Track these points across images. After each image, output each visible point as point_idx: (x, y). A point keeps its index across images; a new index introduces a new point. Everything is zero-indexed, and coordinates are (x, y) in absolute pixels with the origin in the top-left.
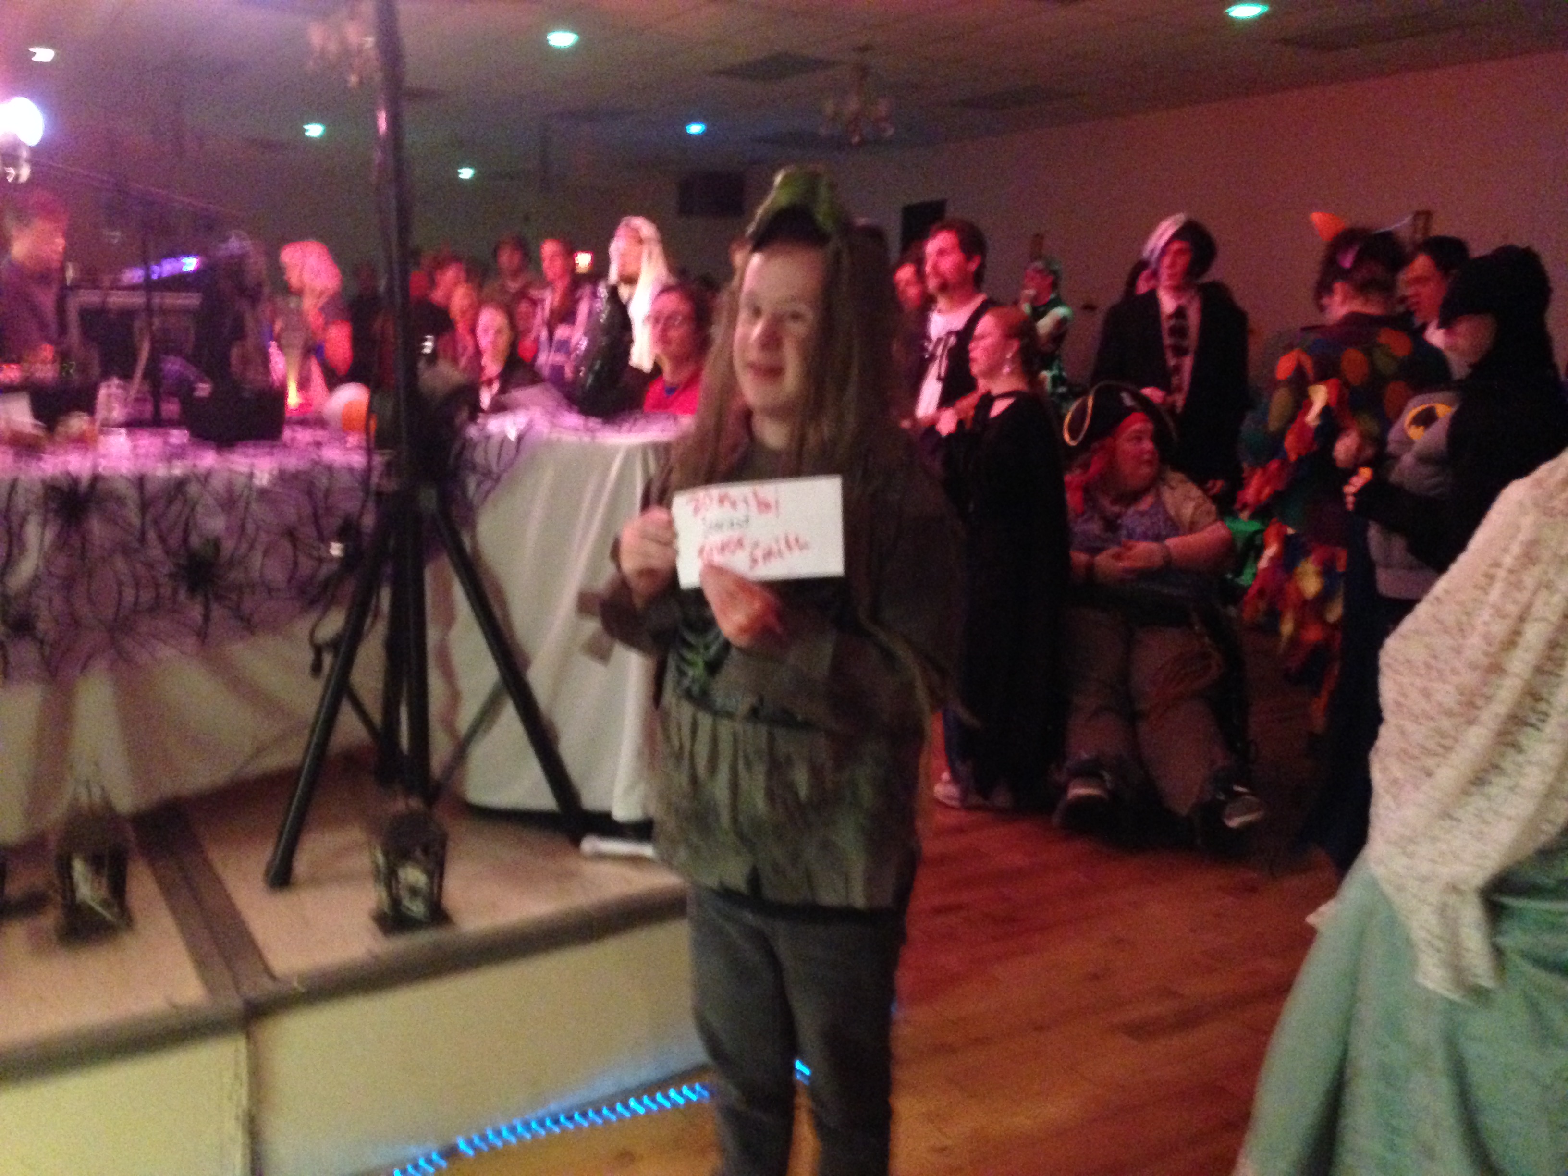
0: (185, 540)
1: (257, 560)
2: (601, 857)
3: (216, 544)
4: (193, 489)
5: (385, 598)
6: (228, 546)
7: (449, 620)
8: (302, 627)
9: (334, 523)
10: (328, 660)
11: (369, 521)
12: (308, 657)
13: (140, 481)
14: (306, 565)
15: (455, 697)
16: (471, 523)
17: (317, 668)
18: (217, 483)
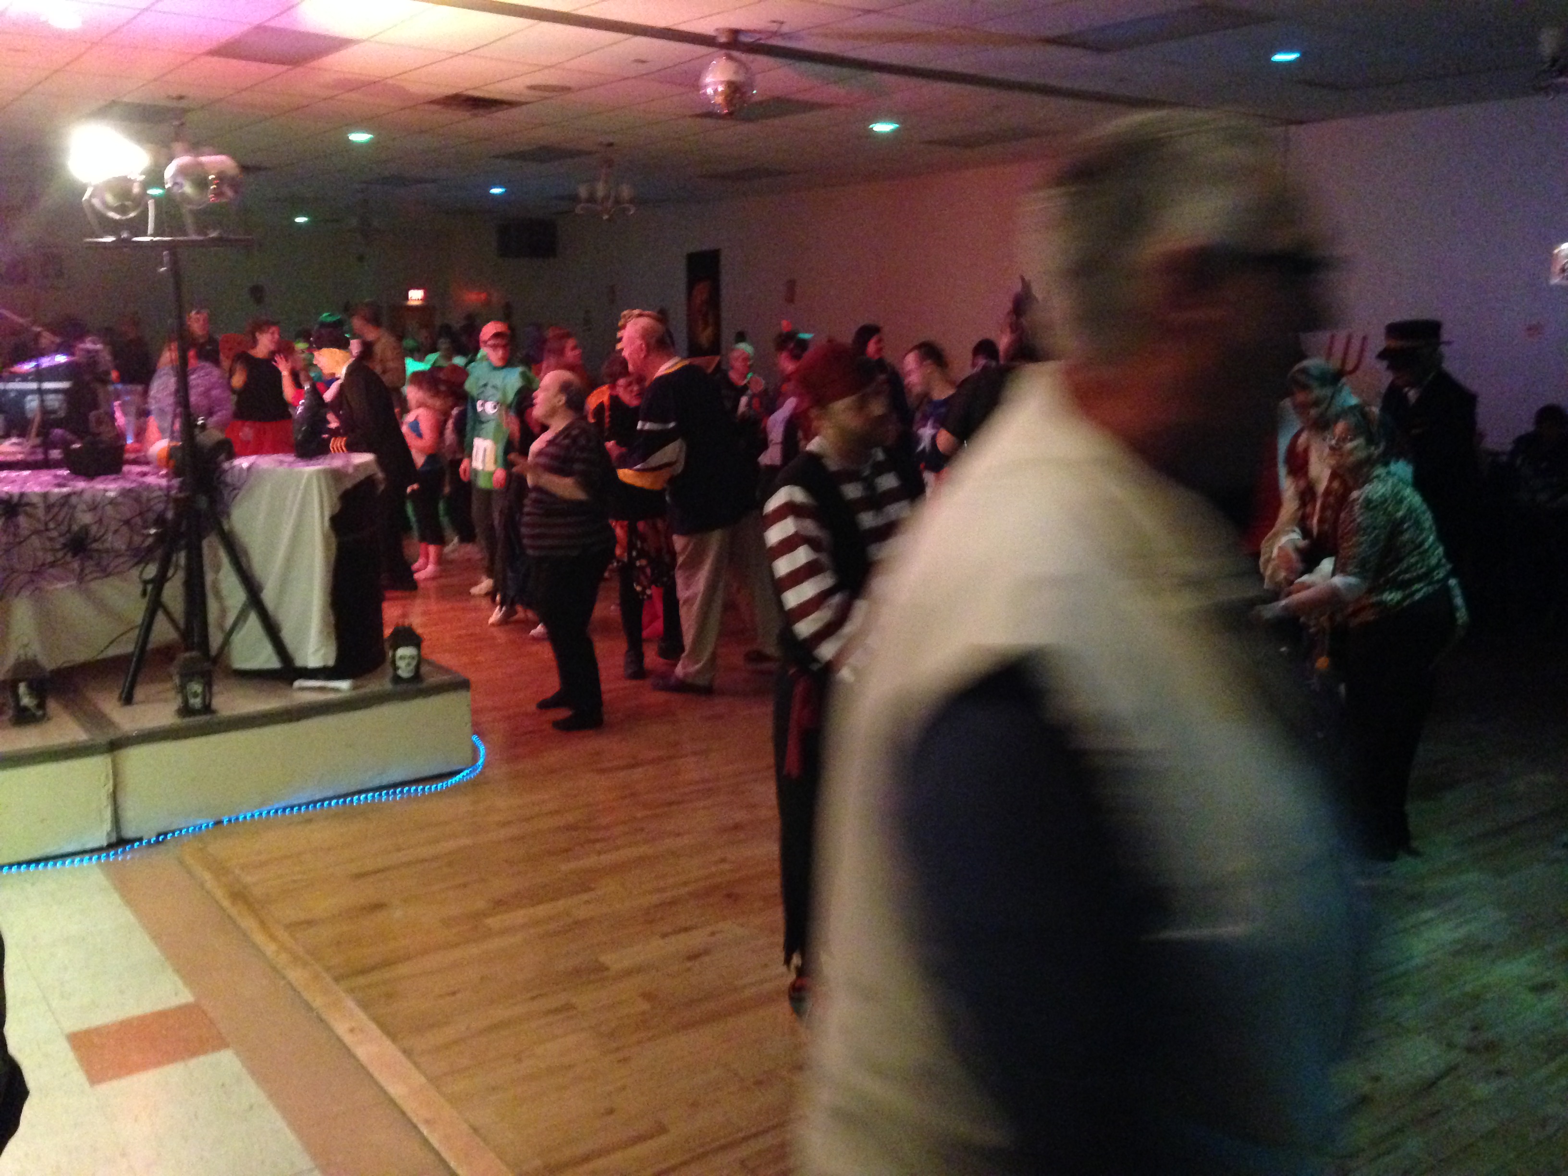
0: (70, 526)
1: (109, 537)
2: (303, 689)
3: (85, 529)
4: (74, 500)
5: (182, 558)
6: (94, 529)
7: (217, 569)
8: (135, 572)
9: (152, 516)
10: (150, 587)
11: (170, 515)
12: (139, 589)
13: (45, 496)
14: (137, 539)
15: (223, 611)
16: (228, 516)
17: (144, 593)
18: (87, 496)
